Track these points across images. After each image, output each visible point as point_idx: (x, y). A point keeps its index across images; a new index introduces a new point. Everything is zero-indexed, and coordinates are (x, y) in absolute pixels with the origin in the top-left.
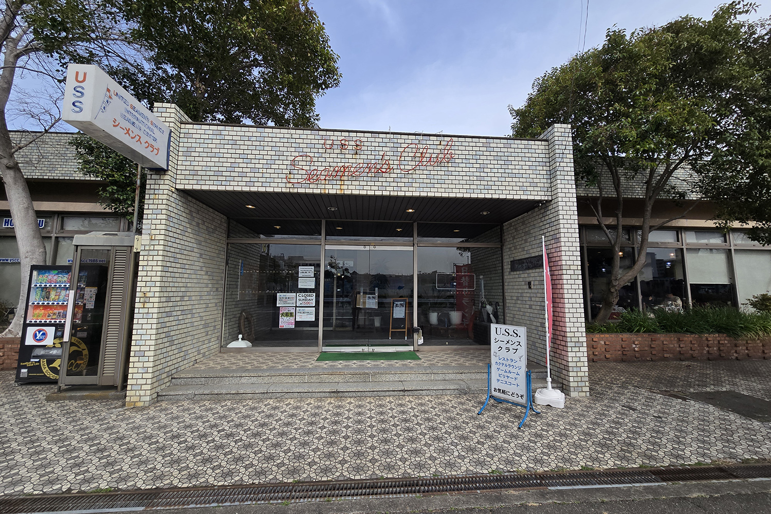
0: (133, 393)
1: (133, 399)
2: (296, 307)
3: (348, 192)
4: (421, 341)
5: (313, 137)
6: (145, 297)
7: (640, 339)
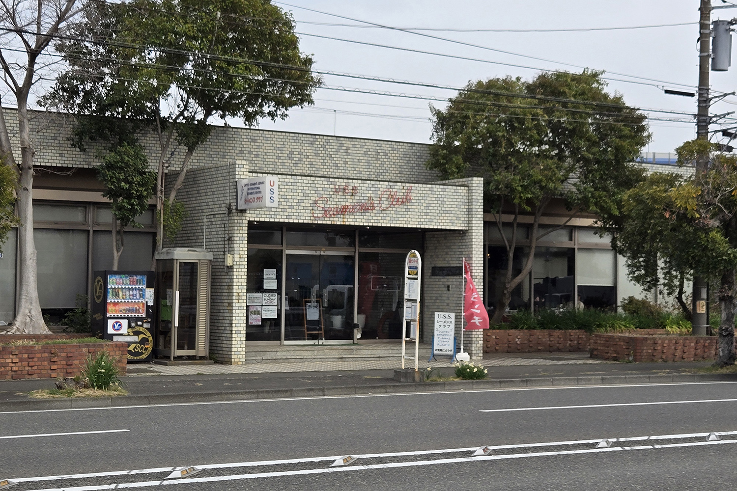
0: (235, 356)
1: (236, 360)
2: (262, 305)
3: (347, 223)
4: (359, 336)
5: (326, 183)
6: (239, 296)
7: (522, 334)
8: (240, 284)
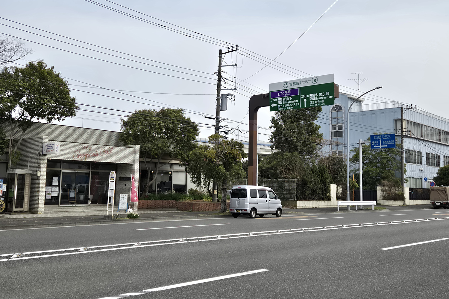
0: (40, 211)
1: (40, 212)
2: (52, 191)
3: (87, 161)
4: (90, 203)
5: (79, 145)
6: (42, 187)
7: (152, 202)
8: (43, 183)
